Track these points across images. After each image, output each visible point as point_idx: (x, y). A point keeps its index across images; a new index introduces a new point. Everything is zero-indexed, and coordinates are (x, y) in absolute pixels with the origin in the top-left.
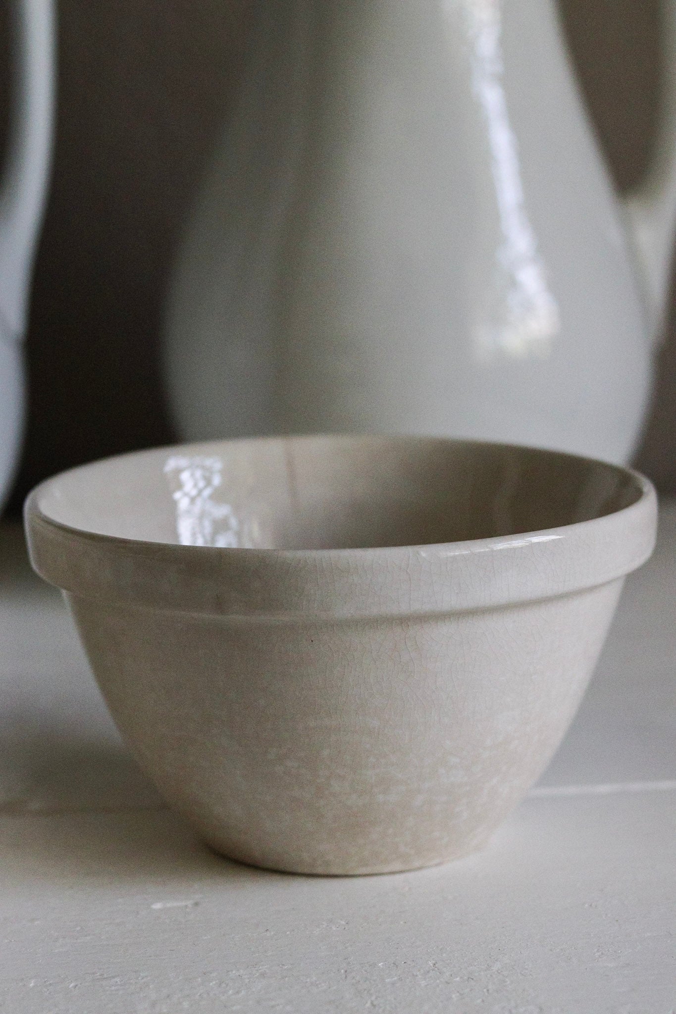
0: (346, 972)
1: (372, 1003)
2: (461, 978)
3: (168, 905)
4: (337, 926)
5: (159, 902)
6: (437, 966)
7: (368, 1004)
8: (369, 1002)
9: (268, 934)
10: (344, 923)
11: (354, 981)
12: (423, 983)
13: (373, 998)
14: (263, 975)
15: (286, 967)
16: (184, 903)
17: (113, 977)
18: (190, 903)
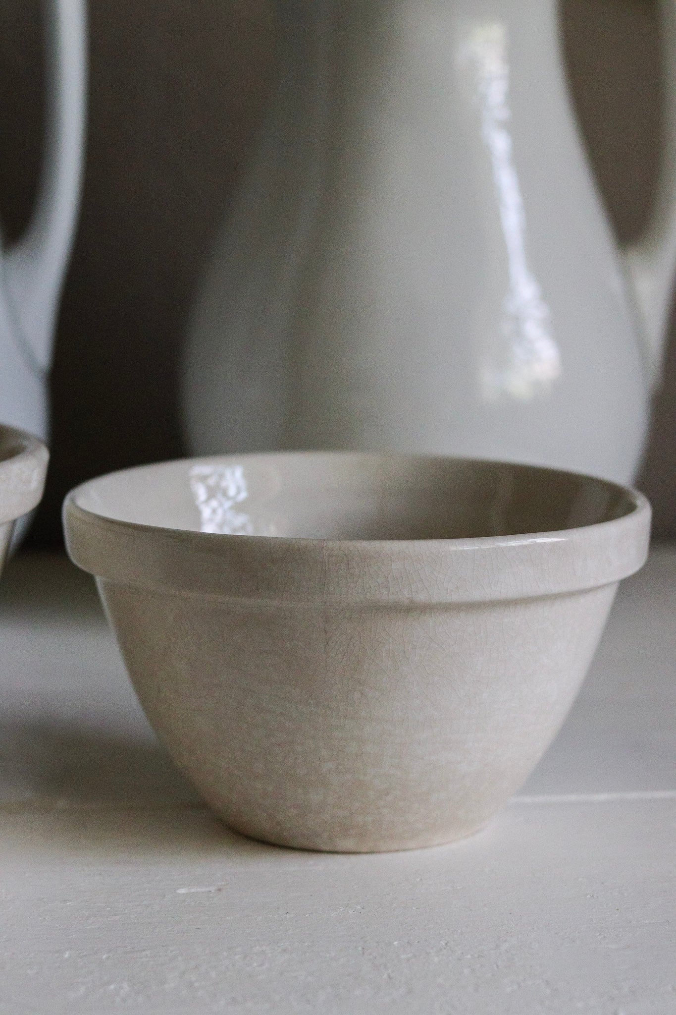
0: (363, 948)
1: (389, 976)
2: (472, 955)
3: (193, 890)
4: (354, 910)
5: (183, 888)
6: (449, 945)
7: (385, 976)
8: (386, 975)
9: (288, 916)
10: (359, 908)
11: (371, 957)
12: (436, 959)
13: (390, 971)
14: (285, 951)
15: (306, 944)
16: (207, 889)
17: (144, 950)
18: (213, 889)
